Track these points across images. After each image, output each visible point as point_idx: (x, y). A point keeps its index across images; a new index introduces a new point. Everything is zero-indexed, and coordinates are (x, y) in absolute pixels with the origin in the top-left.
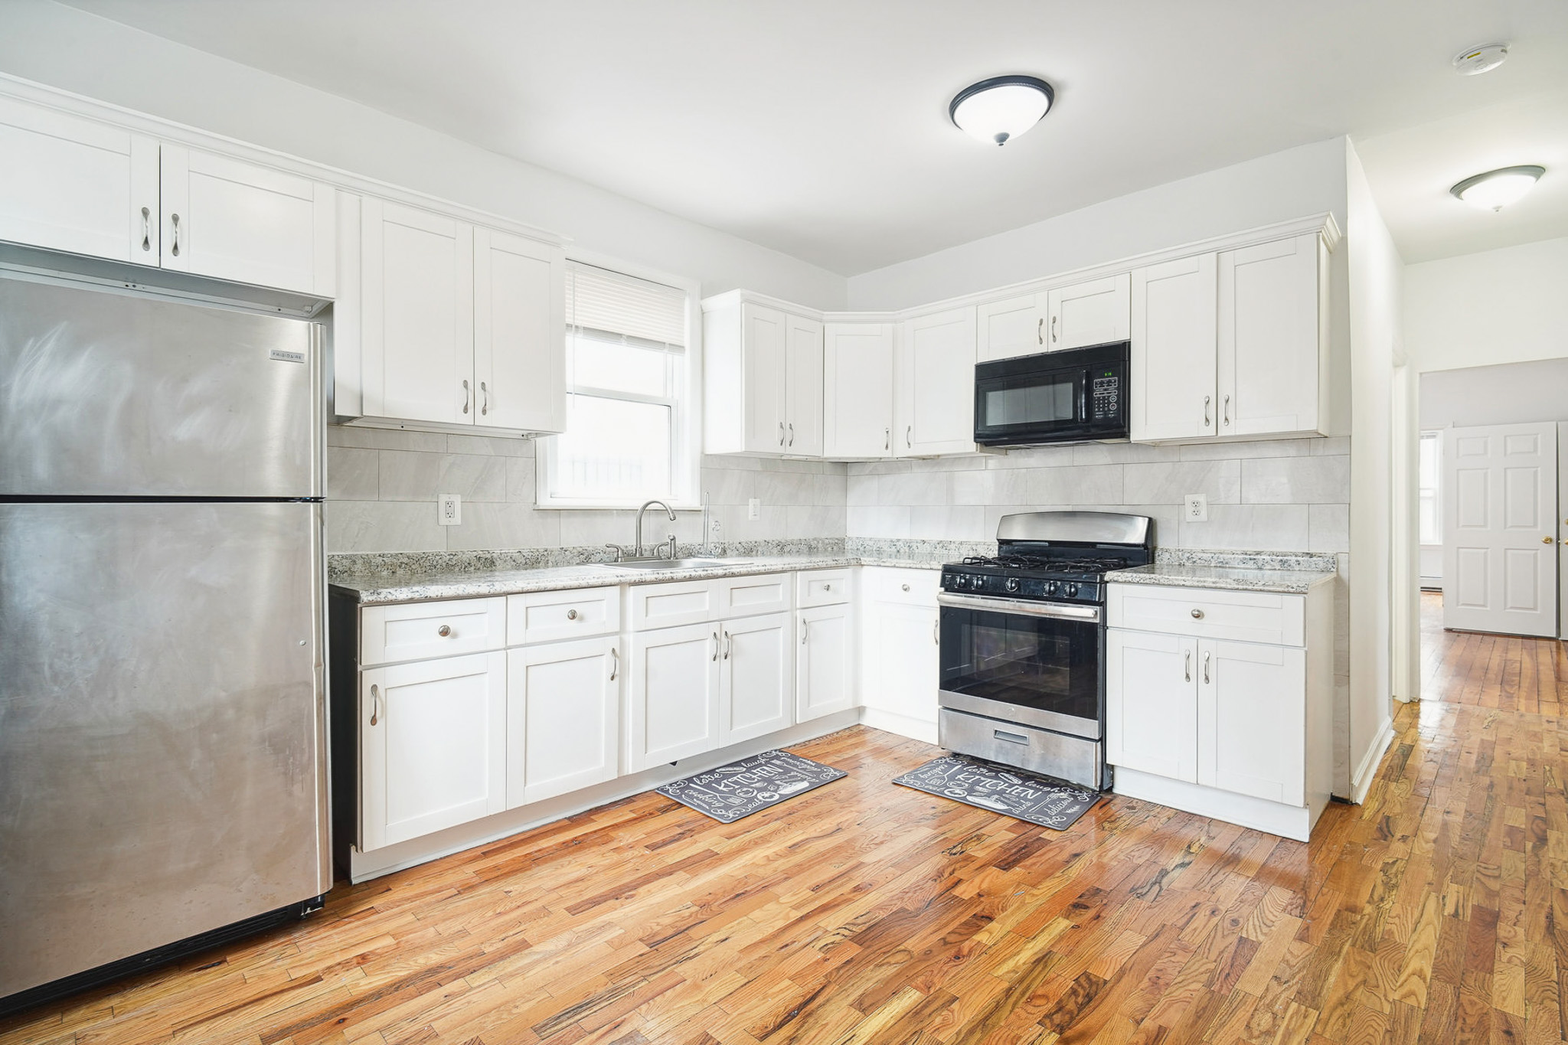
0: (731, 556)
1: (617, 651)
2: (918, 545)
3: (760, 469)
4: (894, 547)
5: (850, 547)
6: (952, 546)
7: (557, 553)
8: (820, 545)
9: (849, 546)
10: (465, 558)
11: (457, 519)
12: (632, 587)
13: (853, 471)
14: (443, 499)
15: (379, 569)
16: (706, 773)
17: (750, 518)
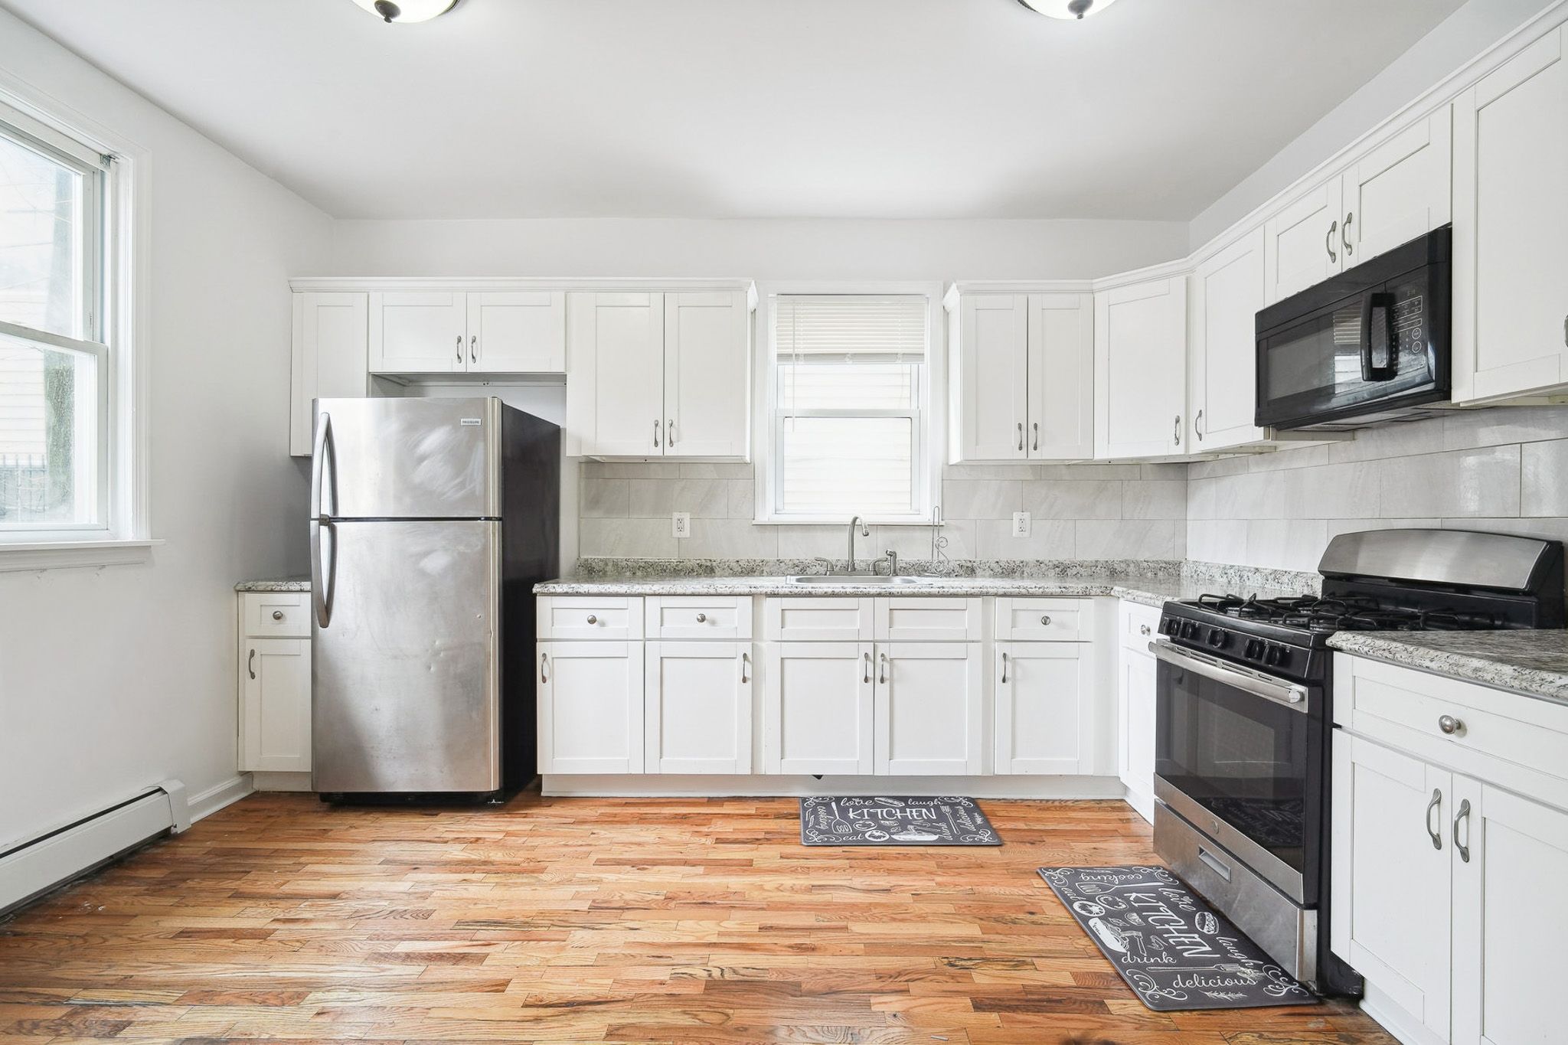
0: (983, 576)
1: (750, 656)
2: (1250, 574)
3: (1030, 477)
4: (1225, 576)
5: (1185, 574)
6: (1285, 579)
7: (771, 564)
8: (1132, 568)
9: (1185, 571)
10: (689, 564)
11: (687, 533)
12: (768, 599)
13: (1193, 473)
14: (676, 515)
15: (624, 570)
16: (860, 798)
17: (1014, 535)
